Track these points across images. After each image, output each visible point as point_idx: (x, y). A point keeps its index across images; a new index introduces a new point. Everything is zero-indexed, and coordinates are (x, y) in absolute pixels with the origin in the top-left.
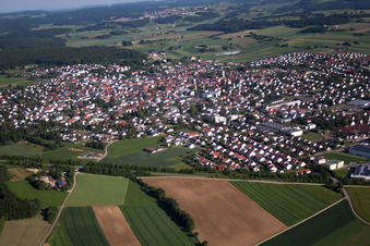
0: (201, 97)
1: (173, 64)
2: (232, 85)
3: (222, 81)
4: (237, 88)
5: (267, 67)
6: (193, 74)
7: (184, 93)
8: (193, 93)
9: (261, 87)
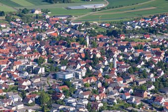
0: (55, 77)
1: (8, 20)
2: (102, 59)
3: (87, 52)
4: (111, 65)
5: (152, 31)
6: (39, 38)
7: (28, 70)
8: (42, 71)
9: (148, 65)
